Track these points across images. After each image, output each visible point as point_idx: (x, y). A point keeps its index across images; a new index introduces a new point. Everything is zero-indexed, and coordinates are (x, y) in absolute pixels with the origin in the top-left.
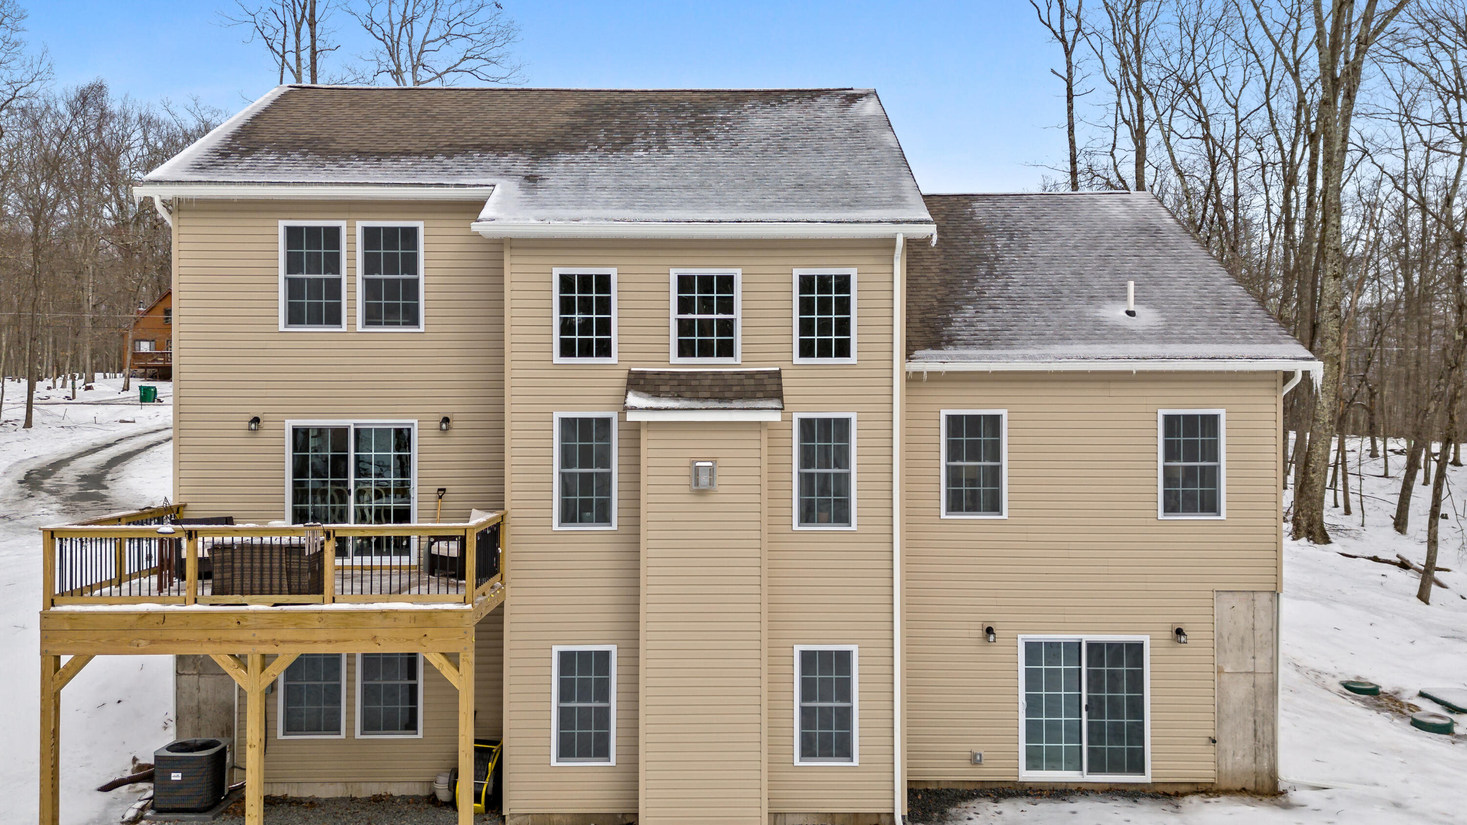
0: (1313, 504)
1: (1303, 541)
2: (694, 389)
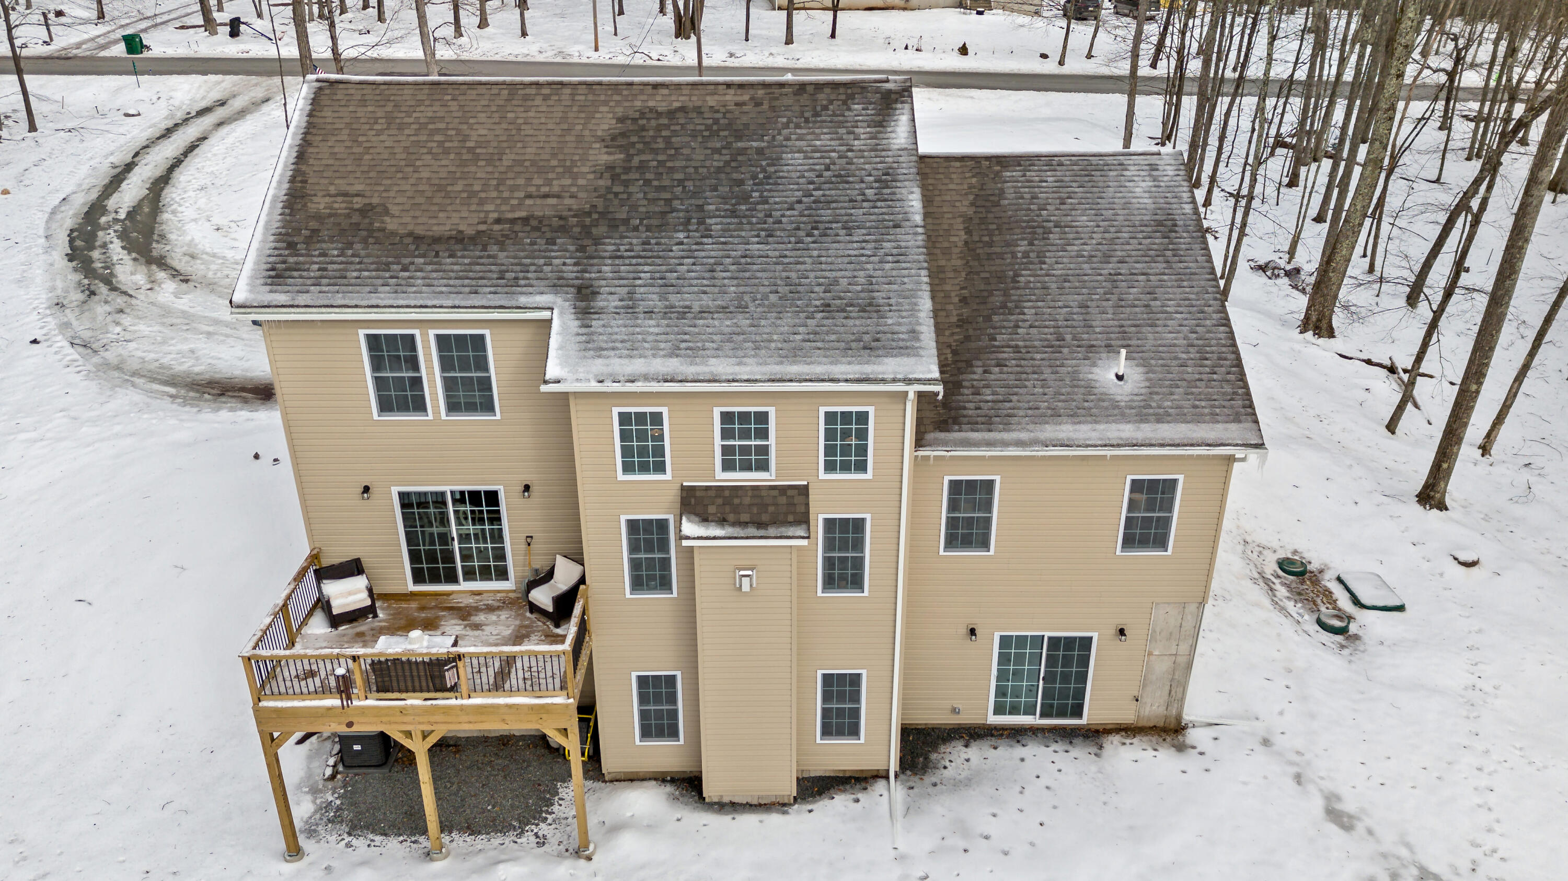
0: (1326, 300)
1: (1310, 334)
2: (736, 510)
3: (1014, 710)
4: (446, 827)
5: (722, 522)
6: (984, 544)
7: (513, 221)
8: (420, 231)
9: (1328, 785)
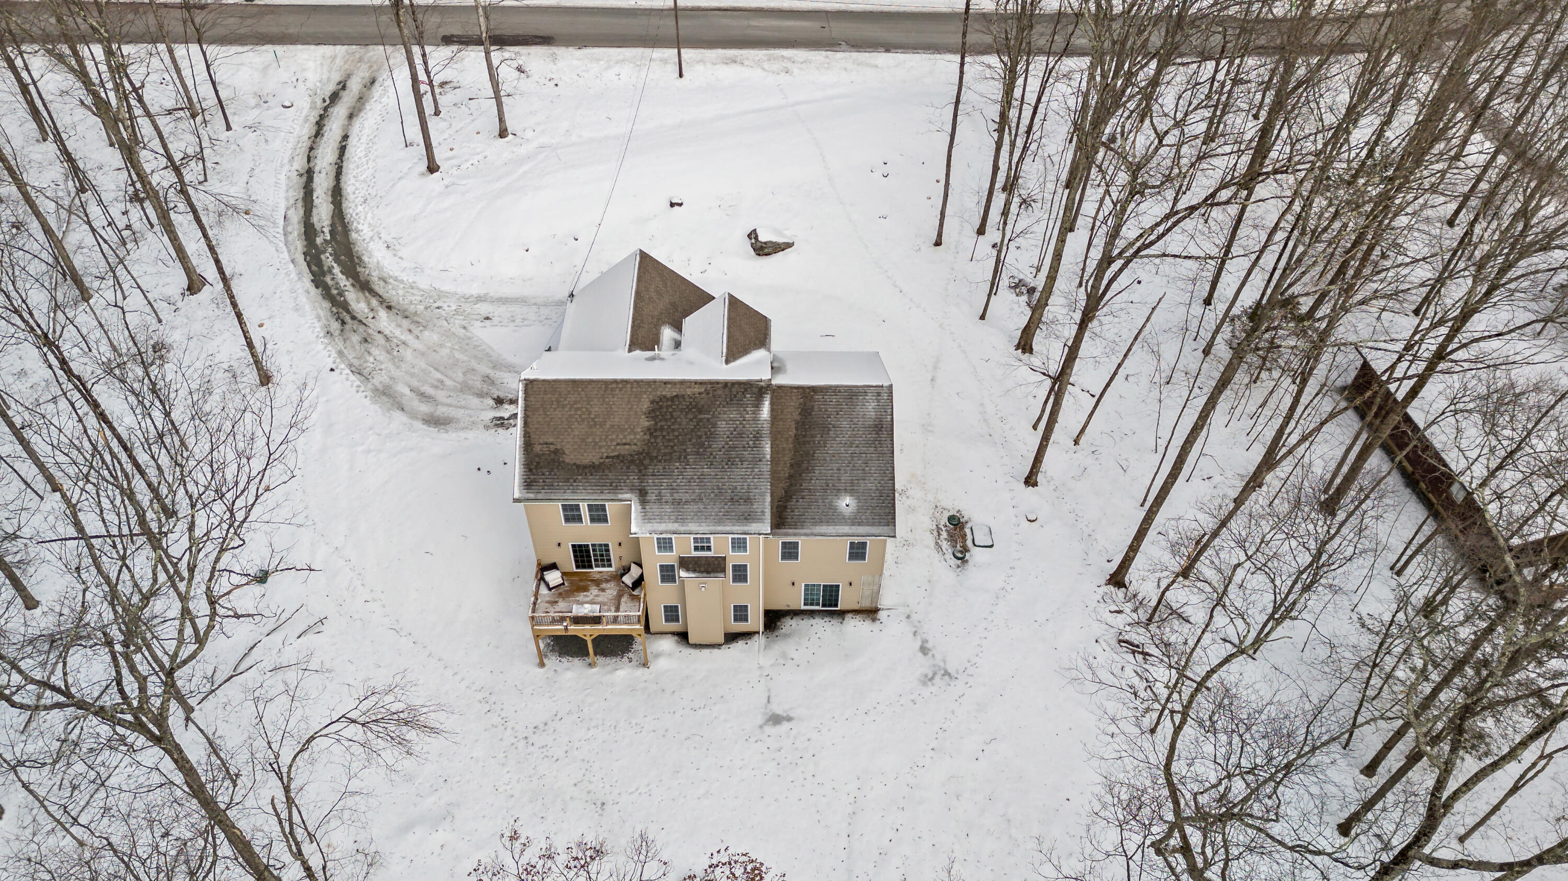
2: (699, 566)
3: (812, 604)
4: (596, 654)
5: (694, 571)
6: (797, 558)
7: (613, 457)
8: (578, 462)
9: (925, 636)
